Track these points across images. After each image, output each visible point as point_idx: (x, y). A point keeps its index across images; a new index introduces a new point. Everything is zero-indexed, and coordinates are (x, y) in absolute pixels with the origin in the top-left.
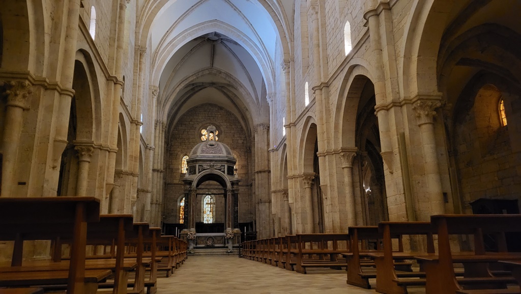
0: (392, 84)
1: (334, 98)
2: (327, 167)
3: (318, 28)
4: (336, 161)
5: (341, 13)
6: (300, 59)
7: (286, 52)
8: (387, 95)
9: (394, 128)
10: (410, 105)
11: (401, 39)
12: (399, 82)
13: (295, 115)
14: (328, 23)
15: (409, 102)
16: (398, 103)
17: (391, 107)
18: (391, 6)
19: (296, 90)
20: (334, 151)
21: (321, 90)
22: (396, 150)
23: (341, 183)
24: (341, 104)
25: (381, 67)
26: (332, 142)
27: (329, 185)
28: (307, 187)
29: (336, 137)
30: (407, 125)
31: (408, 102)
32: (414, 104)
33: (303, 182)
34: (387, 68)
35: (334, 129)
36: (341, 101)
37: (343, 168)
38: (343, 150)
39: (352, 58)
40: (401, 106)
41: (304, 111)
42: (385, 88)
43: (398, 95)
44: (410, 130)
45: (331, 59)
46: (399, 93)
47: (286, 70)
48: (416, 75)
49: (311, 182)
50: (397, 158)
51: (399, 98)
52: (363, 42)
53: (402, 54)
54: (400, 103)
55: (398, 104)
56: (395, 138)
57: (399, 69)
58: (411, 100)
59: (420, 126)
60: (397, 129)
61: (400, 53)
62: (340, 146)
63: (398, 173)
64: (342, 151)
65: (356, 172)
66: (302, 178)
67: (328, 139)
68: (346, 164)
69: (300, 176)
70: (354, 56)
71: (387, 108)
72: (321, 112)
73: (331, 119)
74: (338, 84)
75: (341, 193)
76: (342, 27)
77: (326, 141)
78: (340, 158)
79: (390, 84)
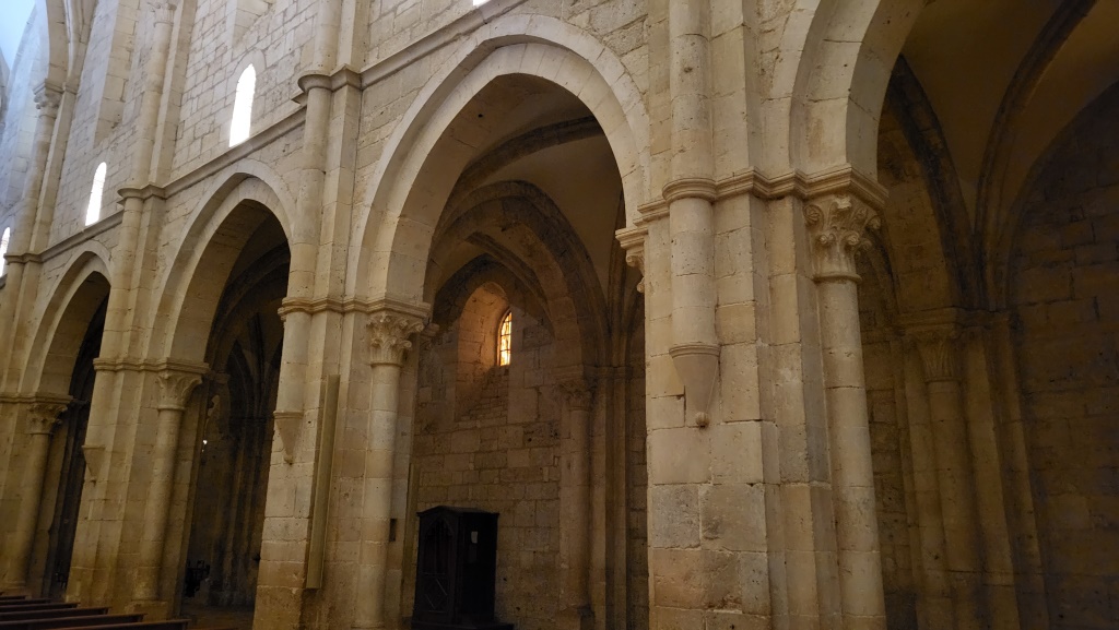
0: (334, 259)
1: (176, 232)
2: (117, 403)
3: (168, 47)
4: (144, 390)
5: (238, 39)
6: (96, 95)
7: (57, 63)
8: (317, 278)
9: (318, 360)
10: (363, 316)
11: (372, 166)
12: (350, 258)
13: (48, 234)
14: (197, 45)
15: (363, 308)
16: (339, 304)
17: (322, 311)
18: (364, 84)
19: (65, 171)
20: (144, 364)
21: (144, 201)
22: (312, 412)
23: (145, 446)
24: (191, 253)
25: (316, 212)
26: (146, 340)
27: (109, 448)
28: (38, 431)
29: (158, 330)
30: (349, 359)
31: (360, 308)
32: (373, 317)
33: (31, 416)
34: (330, 217)
35: (159, 310)
36: (194, 246)
37: (160, 410)
38: (171, 366)
39: (245, 156)
40: (344, 313)
41: (80, 234)
42: (316, 262)
43: (342, 286)
44: (353, 372)
45: (188, 135)
46: (344, 282)
47: (46, 110)
48: (388, 254)
49: (53, 420)
50: (311, 431)
51: (344, 295)
52: (280, 132)
53: (369, 198)
54: (343, 305)
55: (339, 308)
56: (316, 384)
57: (355, 228)
58: (367, 306)
59: (373, 366)
60: (324, 364)
61: (364, 195)
62: (165, 354)
63: (306, 466)
64: (168, 369)
65: (192, 424)
66: (29, 407)
67: (137, 330)
68: (169, 400)
69: (22, 400)
70: (250, 153)
71: (310, 310)
72: (131, 256)
73: (156, 280)
74: (194, 202)
75: (139, 471)
76: (233, 72)
77: (127, 335)
78: (157, 382)
79: (329, 257)
